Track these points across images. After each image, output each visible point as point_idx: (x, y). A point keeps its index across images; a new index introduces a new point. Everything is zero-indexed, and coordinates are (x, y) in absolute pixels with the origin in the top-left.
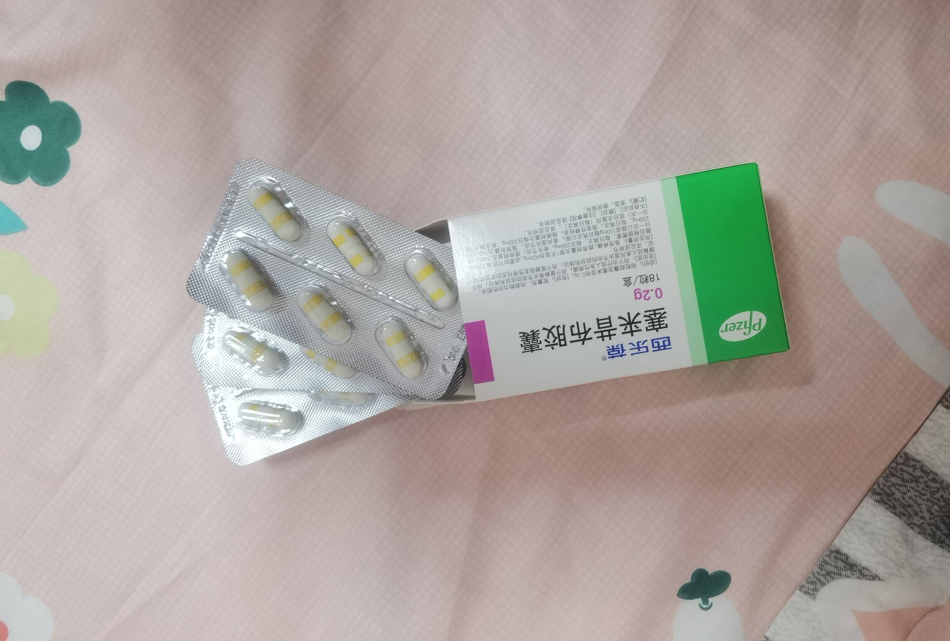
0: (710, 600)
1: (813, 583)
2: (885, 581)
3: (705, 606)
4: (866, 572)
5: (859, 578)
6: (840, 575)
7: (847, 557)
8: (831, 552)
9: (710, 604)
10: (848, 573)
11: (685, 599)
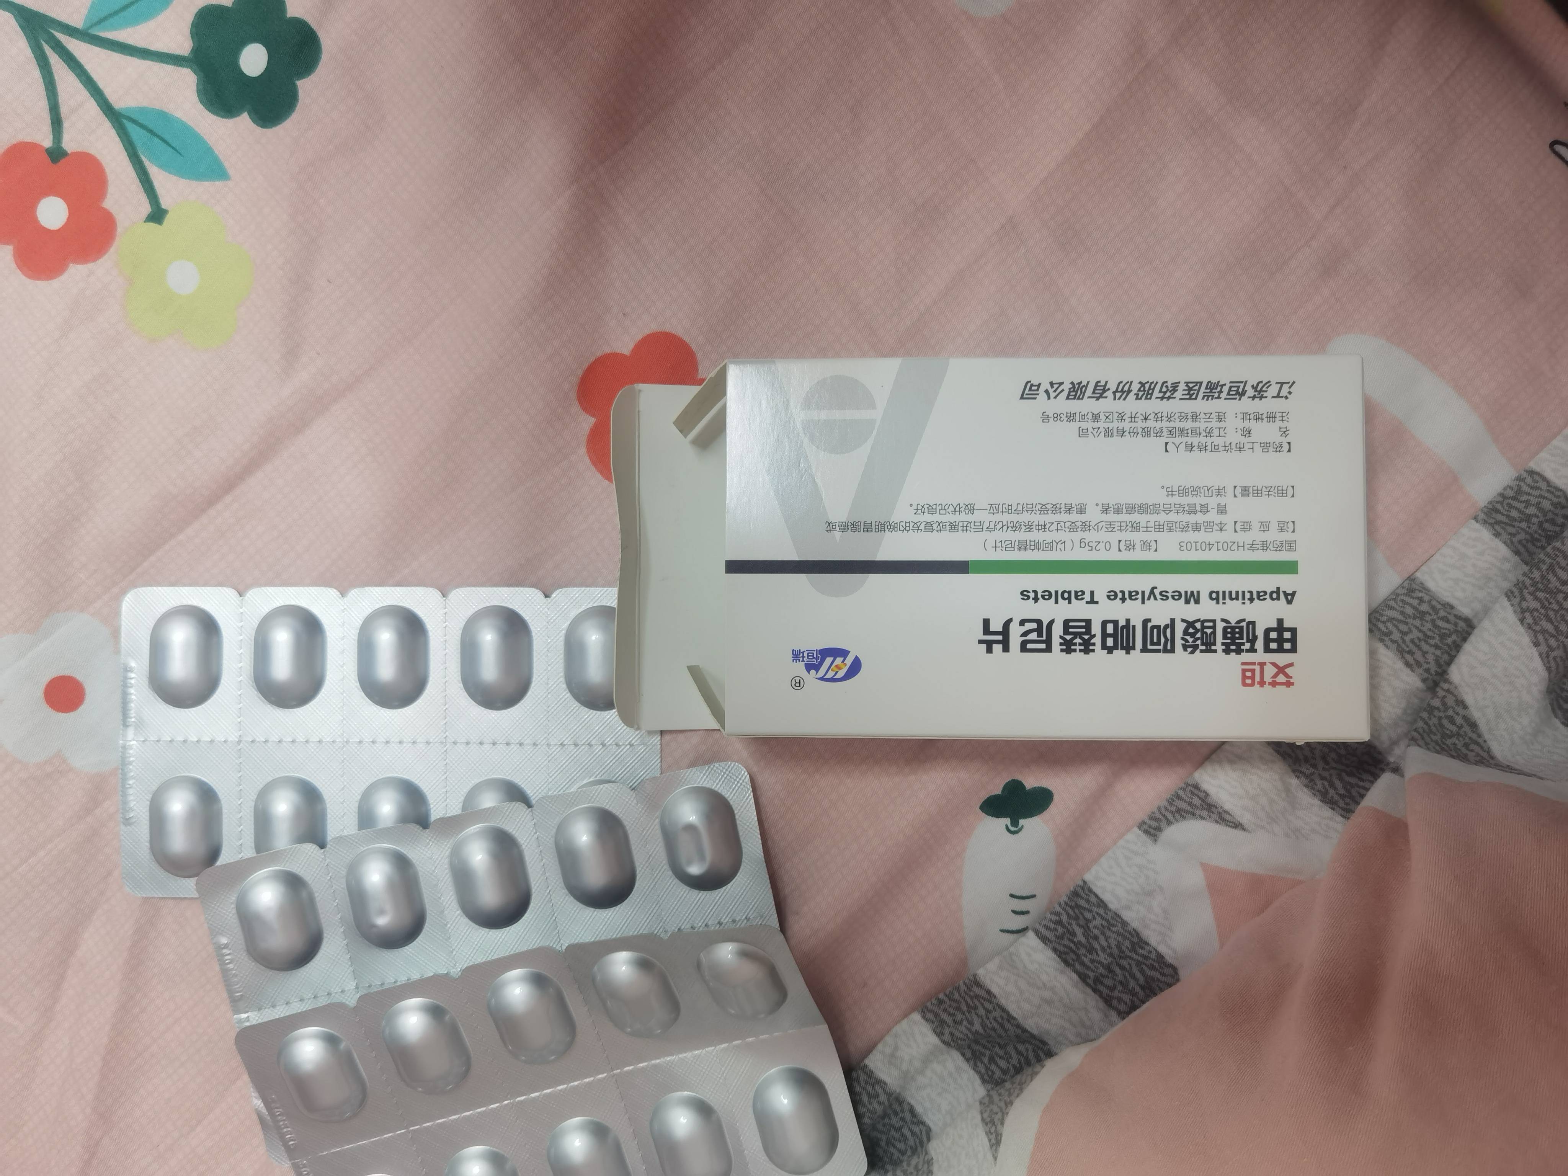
0: (1022, 822)
1: (1156, 820)
2: (1250, 832)
3: (1013, 829)
4: (1227, 817)
5: (1216, 822)
6: (1193, 814)
7: (1207, 794)
8: (1188, 785)
9: (1020, 826)
10: (1205, 813)
11: (989, 814)
